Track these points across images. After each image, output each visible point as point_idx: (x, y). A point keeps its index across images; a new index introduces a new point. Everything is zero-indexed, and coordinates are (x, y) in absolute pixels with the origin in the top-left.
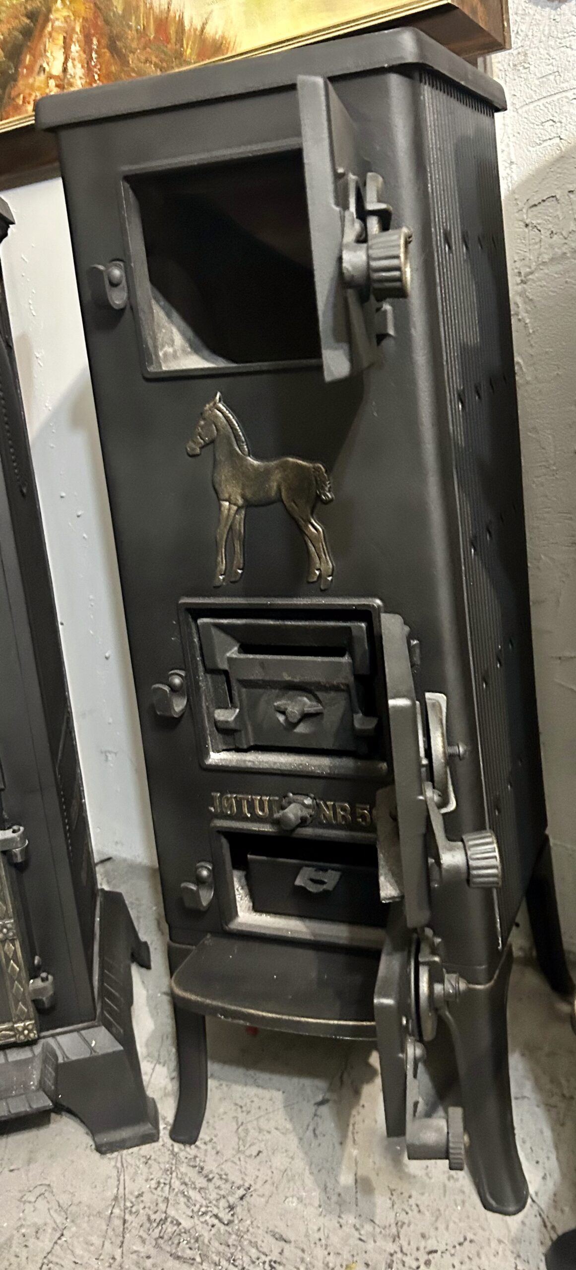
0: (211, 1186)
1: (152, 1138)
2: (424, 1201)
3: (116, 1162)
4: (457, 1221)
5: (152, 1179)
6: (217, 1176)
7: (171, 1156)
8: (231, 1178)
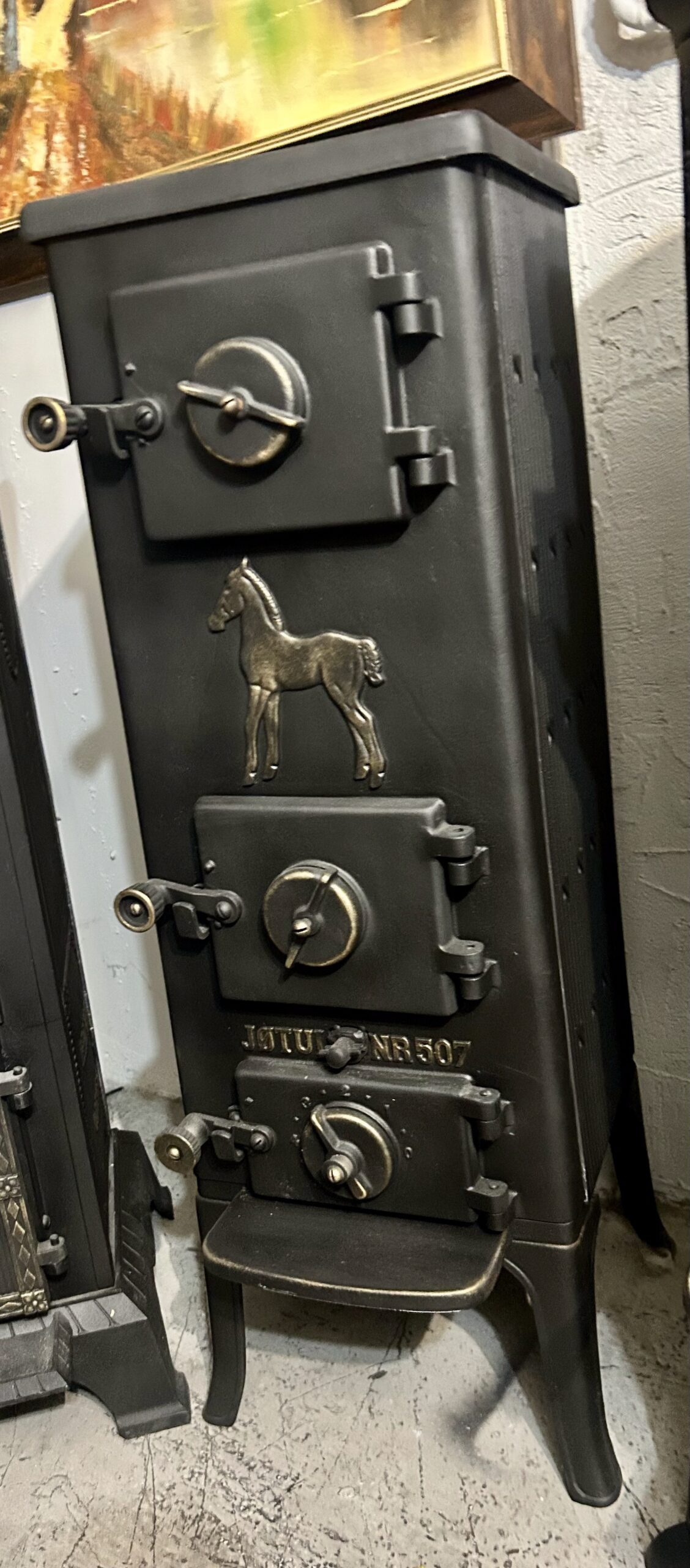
0: (253, 1476)
1: (183, 1419)
2: (501, 1490)
3: (143, 1448)
4: (541, 1515)
5: (184, 1468)
6: (259, 1465)
7: (206, 1441)
8: (276, 1465)
